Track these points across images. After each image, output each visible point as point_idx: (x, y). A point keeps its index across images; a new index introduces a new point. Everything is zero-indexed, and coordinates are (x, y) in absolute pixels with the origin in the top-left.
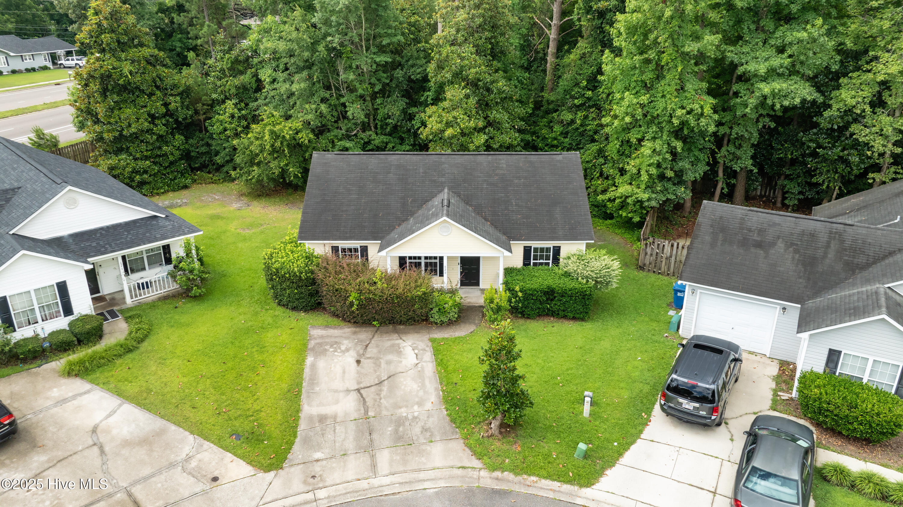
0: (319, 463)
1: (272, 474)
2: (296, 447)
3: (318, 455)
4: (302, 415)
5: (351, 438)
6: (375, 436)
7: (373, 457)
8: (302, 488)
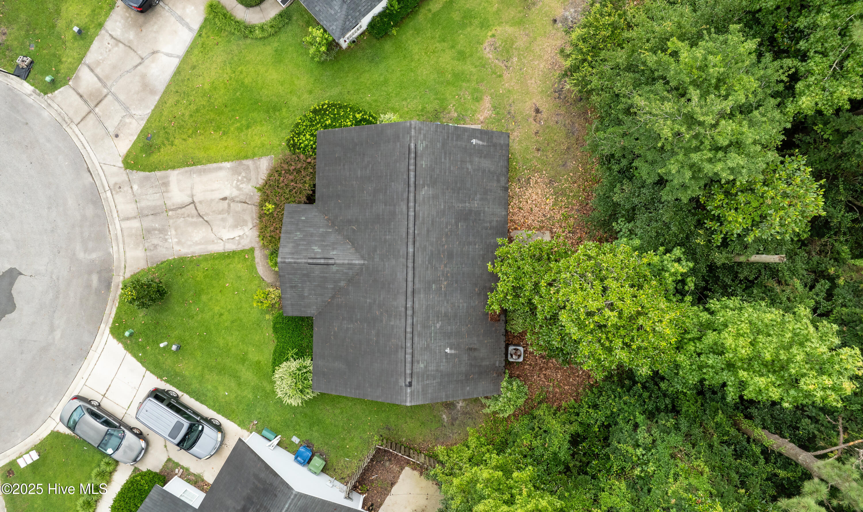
0: (130, 189)
1: (121, 165)
2: (142, 174)
3: (135, 187)
4: (169, 172)
5: (149, 204)
6: (151, 217)
7: (135, 218)
8: (112, 183)
